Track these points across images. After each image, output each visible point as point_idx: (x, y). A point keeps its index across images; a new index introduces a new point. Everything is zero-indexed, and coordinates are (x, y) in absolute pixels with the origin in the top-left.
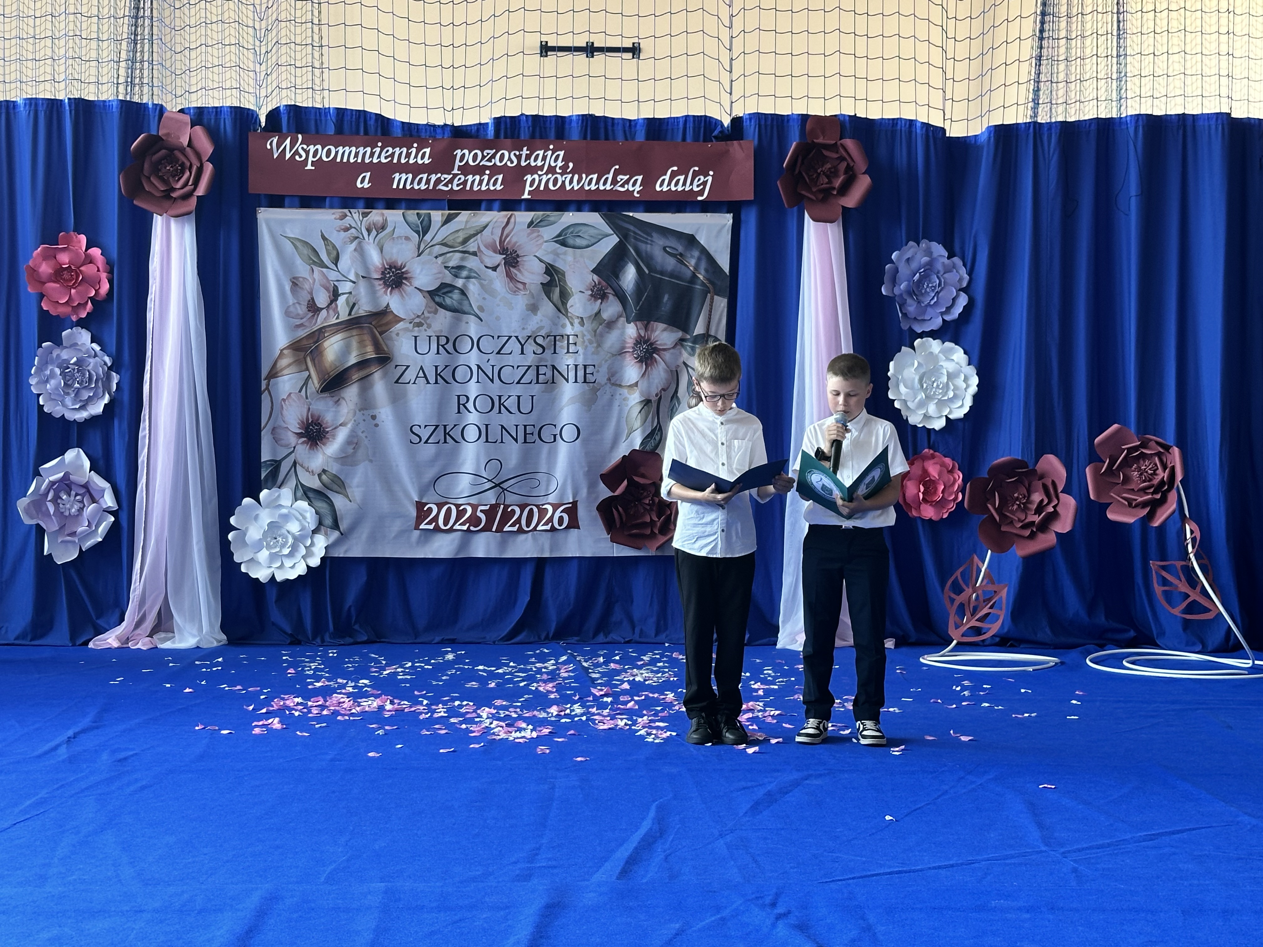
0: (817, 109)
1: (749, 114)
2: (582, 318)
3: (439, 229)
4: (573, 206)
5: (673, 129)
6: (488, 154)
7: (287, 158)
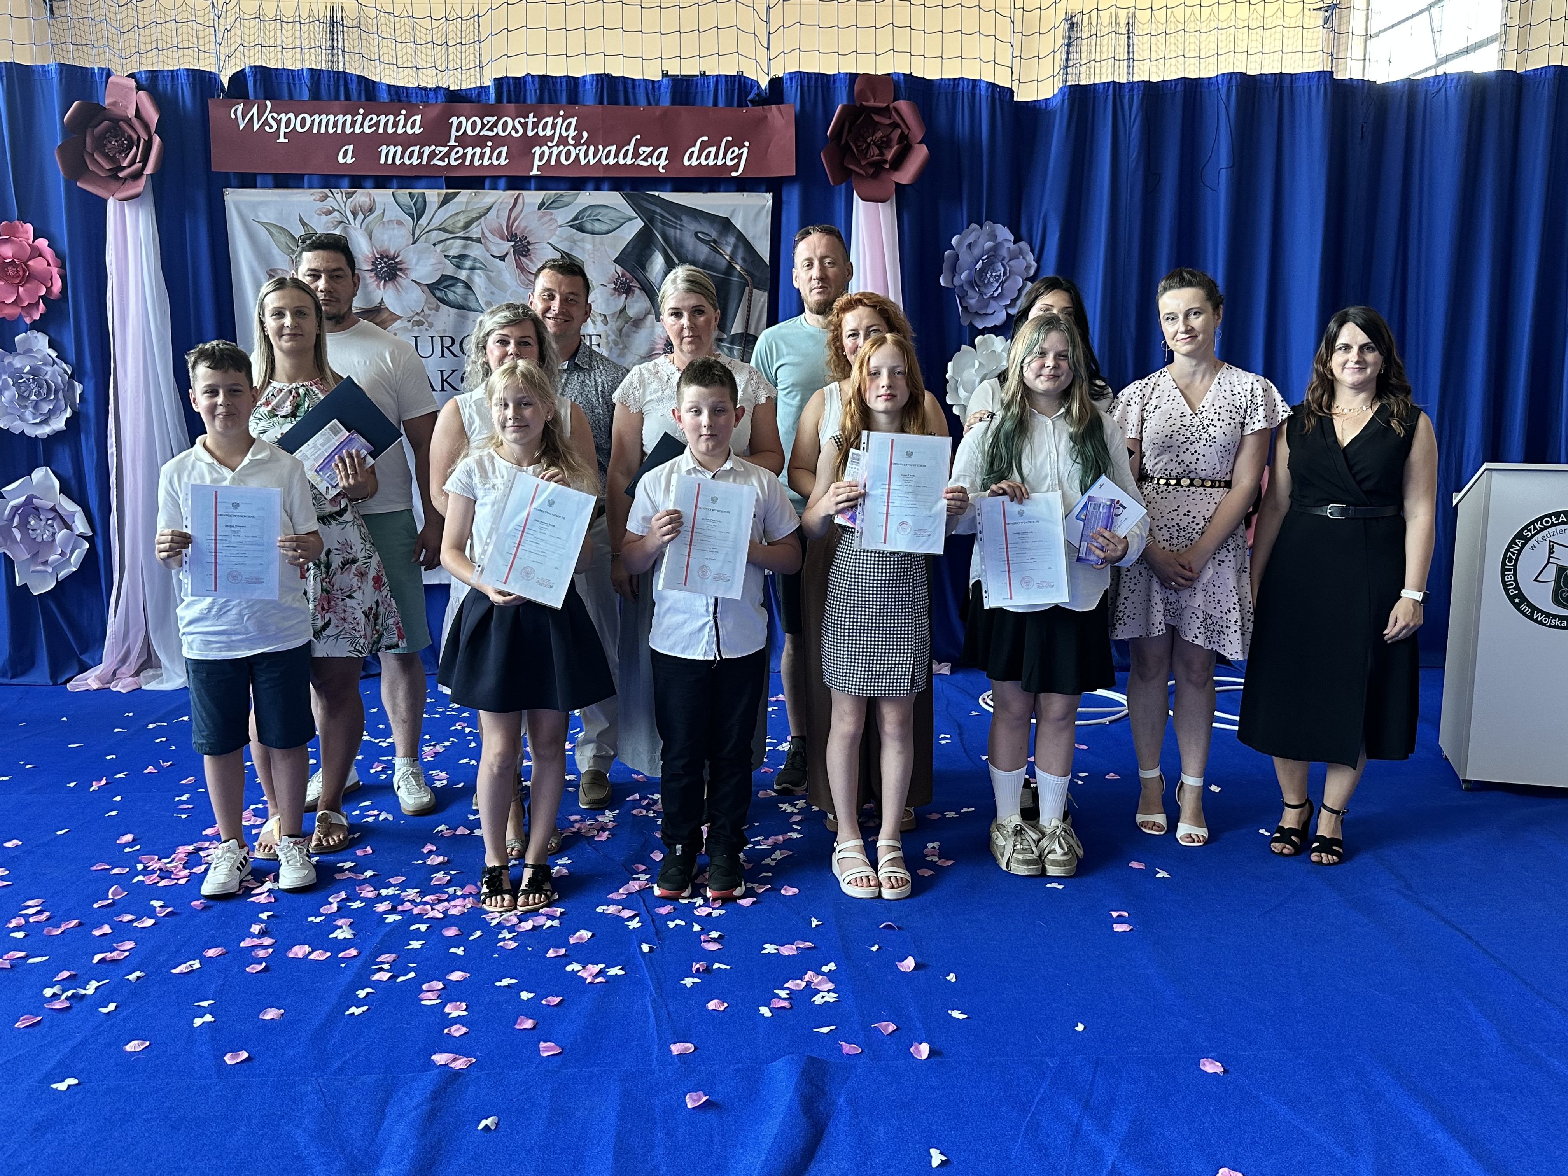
0: (867, 67)
1: (790, 73)
2: (605, 315)
3: (436, 211)
4: (591, 185)
5: (702, 92)
6: (489, 122)
7: (255, 129)
